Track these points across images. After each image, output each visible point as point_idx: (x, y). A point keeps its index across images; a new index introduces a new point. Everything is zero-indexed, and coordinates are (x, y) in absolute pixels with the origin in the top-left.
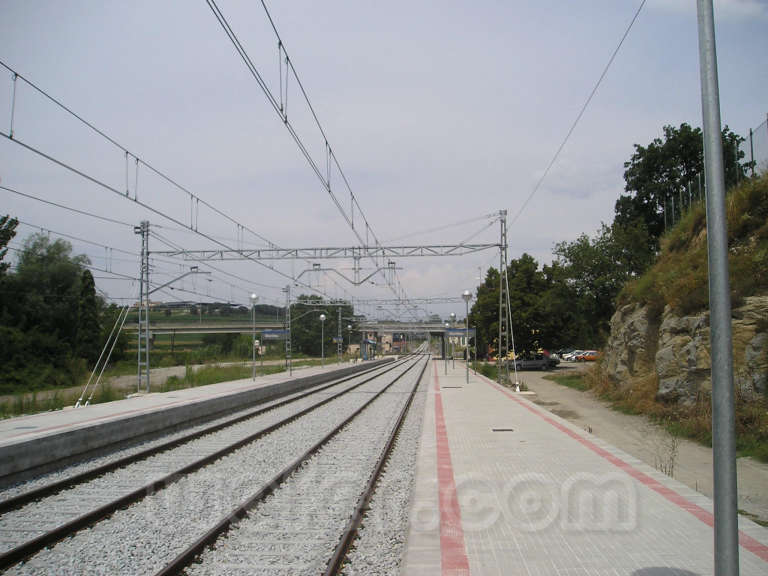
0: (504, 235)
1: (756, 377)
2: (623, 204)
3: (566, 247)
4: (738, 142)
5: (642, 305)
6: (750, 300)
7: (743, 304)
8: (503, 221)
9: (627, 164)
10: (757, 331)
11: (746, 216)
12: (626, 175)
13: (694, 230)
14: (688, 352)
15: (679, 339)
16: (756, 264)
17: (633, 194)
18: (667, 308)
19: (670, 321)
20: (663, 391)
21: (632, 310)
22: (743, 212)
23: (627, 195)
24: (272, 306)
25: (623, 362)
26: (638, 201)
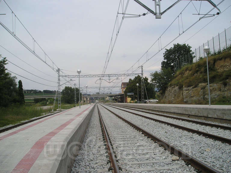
0: (142, 71)
1: (201, 97)
2: (163, 63)
3: (153, 74)
4: (190, 48)
5: (177, 86)
6: (200, 84)
7: (199, 85)
8: (142, 68)
9: (164, 54)
10: (201, 89)
11: (197, 69)
12: (164, 56)
13: (185, 71)
14: (189, 93)
15: (187, 91)
16: (201, 78)
17: (166, 61)
18: (184, 86)
19: (184, 89)
20: (185, 101)
21: (175, 87)
22: (196, 68)
23: (164, 60)
24: (49, 90)
25: (173, 97)
26: (167, 62)
